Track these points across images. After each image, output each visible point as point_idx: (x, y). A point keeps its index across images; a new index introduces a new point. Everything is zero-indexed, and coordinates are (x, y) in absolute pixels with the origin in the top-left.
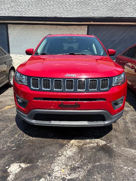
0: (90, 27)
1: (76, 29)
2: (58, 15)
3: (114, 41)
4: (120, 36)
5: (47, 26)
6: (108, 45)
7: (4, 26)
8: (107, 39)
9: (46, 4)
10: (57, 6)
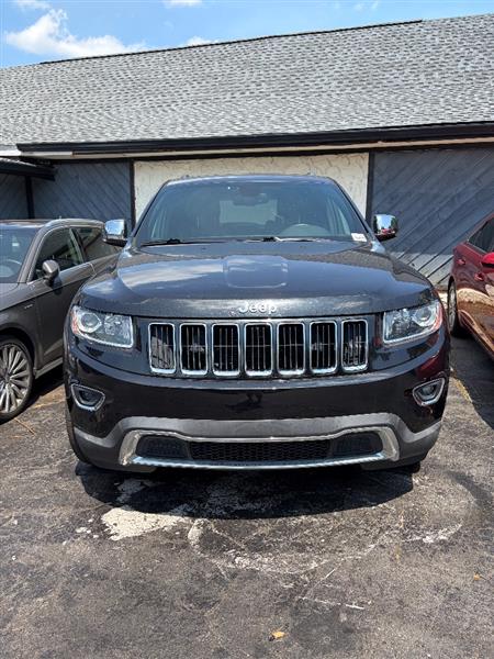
0: (378, 156)
1: (333, 163)
2: (278, 127)
3: (459, 195)
4: (478, 179)
5: (245, 160)
6: (437, 209)
7: (124, 169)
8: (435, 191)
9: (248, 93)
10: (279, 97)
